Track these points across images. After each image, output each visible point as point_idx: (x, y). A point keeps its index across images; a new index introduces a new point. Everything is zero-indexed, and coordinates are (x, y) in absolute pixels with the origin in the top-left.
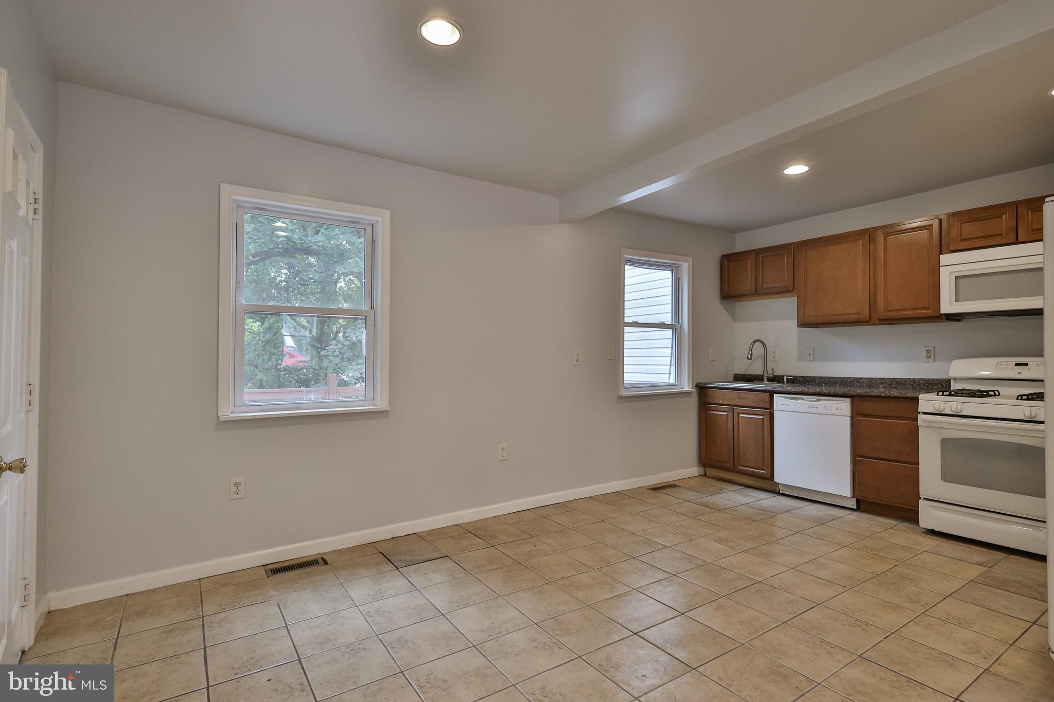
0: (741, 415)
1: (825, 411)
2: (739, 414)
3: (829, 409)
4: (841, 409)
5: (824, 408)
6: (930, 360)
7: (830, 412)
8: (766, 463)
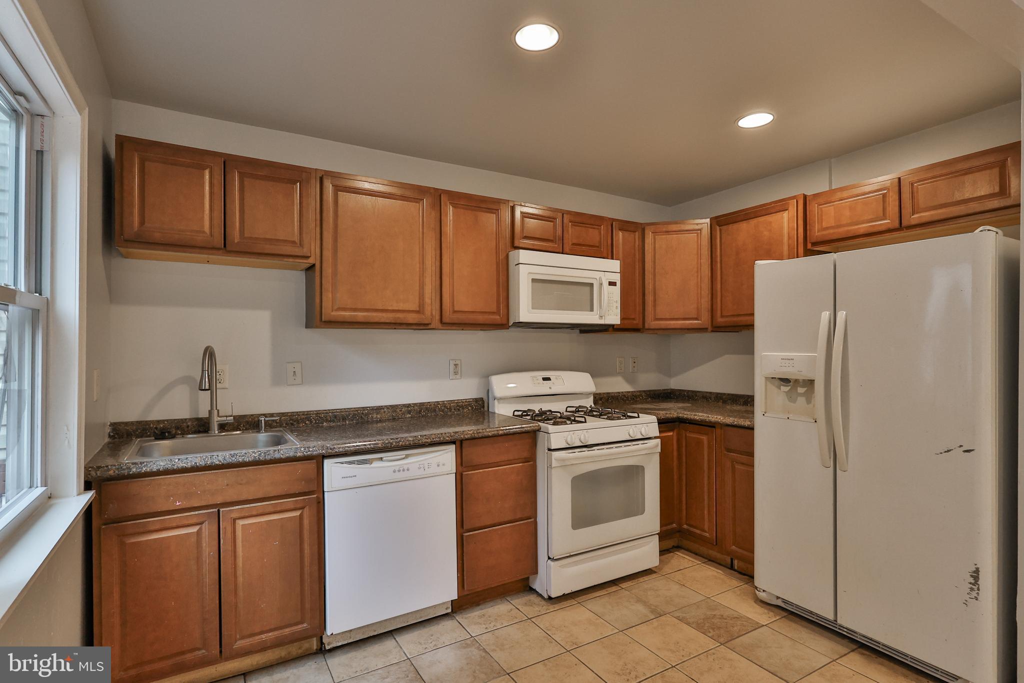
0: (240, 523)
1: (421, 473)
2: (235, 520)
3: (426, 468)
4: (444, 465)
5: (419, 468)
6: (458, 376)
7: (429, 472)
8: (307, 606)
